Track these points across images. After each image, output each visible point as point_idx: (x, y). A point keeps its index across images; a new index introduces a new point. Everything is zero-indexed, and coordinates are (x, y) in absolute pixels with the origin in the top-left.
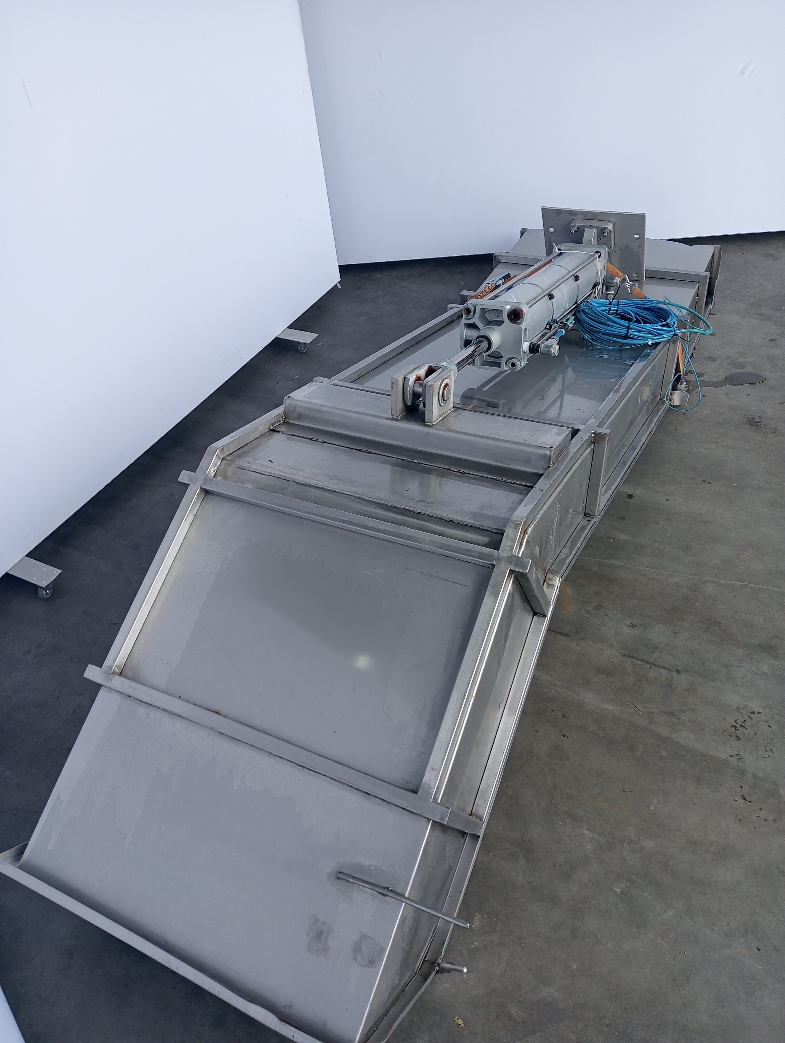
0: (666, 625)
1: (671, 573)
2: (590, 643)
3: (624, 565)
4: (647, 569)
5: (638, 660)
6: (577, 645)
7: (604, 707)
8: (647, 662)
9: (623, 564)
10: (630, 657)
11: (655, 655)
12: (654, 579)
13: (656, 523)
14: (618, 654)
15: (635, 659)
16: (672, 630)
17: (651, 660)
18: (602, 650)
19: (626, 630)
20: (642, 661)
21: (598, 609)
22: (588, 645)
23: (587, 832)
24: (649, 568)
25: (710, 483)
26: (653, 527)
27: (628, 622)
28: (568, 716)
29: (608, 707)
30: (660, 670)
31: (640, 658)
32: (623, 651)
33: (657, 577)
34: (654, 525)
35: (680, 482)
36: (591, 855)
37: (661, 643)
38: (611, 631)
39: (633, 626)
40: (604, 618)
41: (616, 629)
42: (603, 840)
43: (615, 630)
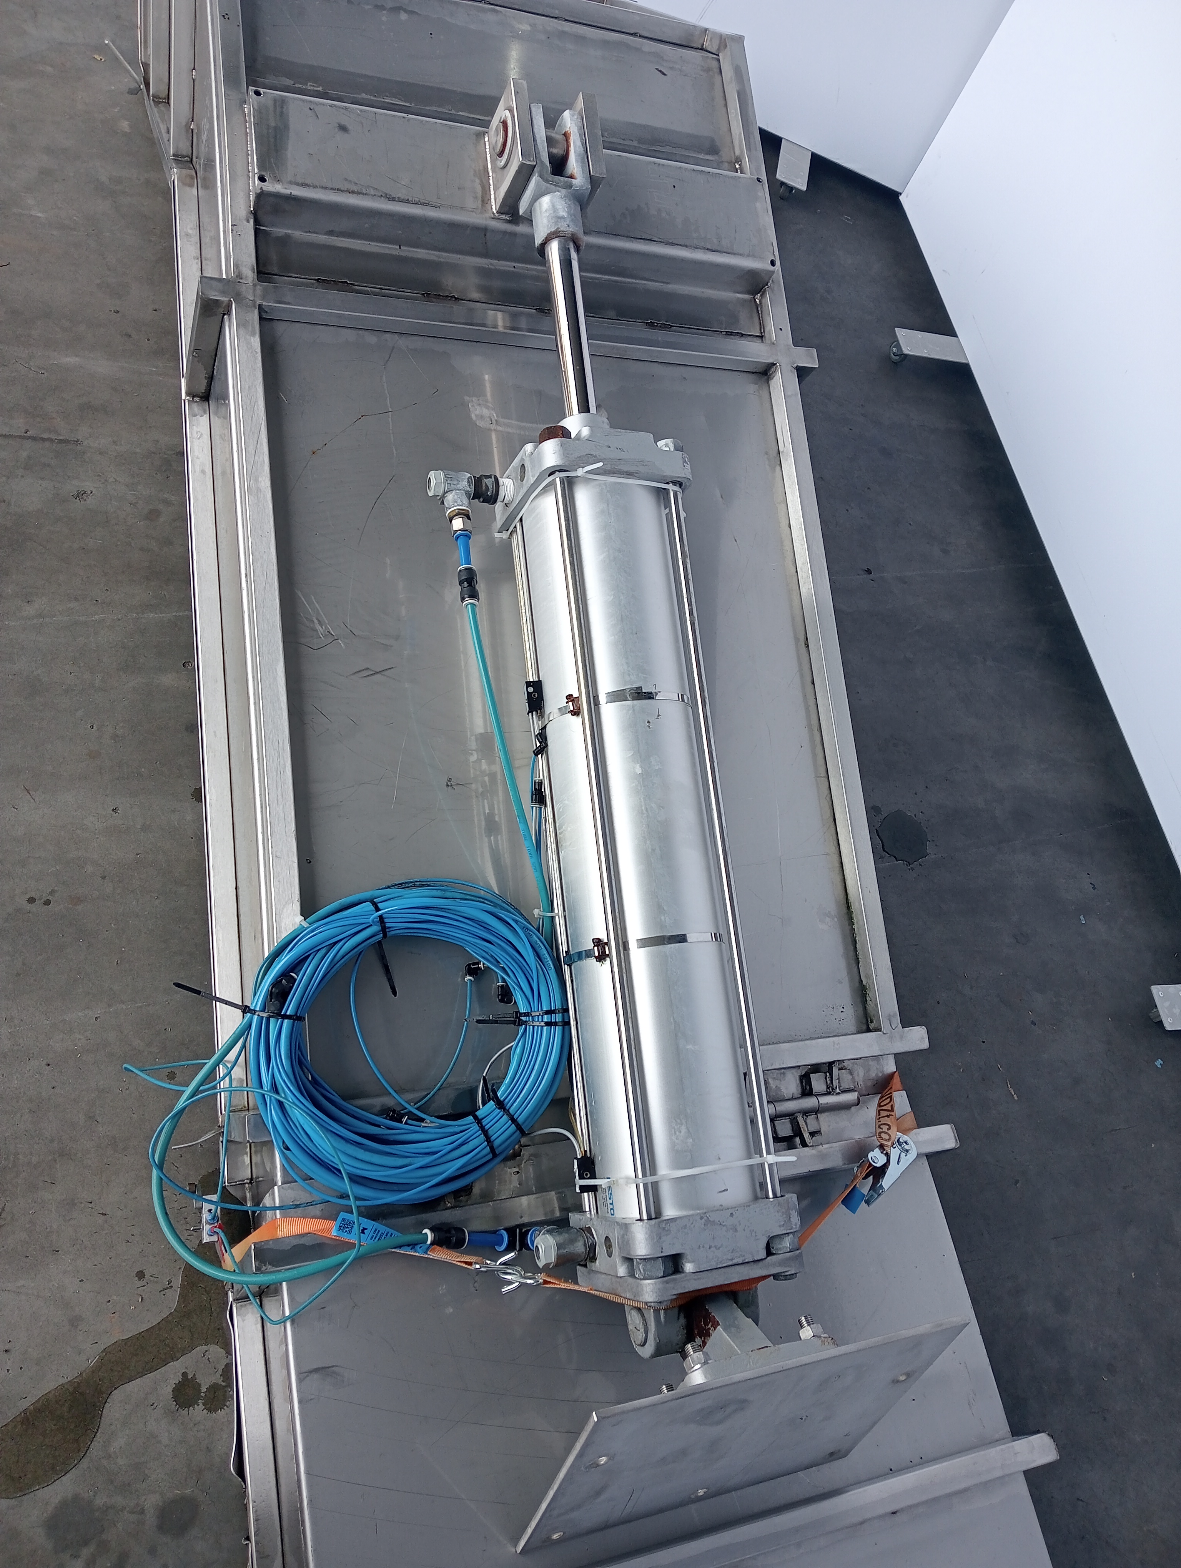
0: (23, 511)
1: (48, 620)
2: (138, 450)
3: (143, 613)
4: (96, 617)
5: (51, 440)
6: (158, 441)
7: (77, 359)
8: (34, 439)
9: (146, 615)
10: (65, 441)
11: (25, 454)
12: (76, 599)
13: (117, 736)
14: (86, 443)
15: (56, 439)
16: (9, 504)
17: (28, 444)
18: (114, 442)
19: (88, 486)
20: (43, 440)
21: (151, 512)
22: (140, 445)
23: (39, 215)
24: (93, 620)
25: (31, 900)
26: (121, 725)
27: (90, 501)
28: (122, 336)
29: (71, 360)
30: (9, 432)
31: (47, 444)
32: (79, 448)
33: (71, 605)
34: (120, 732)
35: (104, 878)
36: (24, 194)
37: (22, 476)
38: (114, 478)
39: (80, 495)
40: (135, 497)
41: (106, 483)
42: (15, 210)
43: (106, 481)
